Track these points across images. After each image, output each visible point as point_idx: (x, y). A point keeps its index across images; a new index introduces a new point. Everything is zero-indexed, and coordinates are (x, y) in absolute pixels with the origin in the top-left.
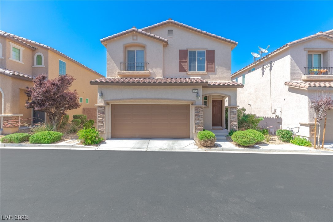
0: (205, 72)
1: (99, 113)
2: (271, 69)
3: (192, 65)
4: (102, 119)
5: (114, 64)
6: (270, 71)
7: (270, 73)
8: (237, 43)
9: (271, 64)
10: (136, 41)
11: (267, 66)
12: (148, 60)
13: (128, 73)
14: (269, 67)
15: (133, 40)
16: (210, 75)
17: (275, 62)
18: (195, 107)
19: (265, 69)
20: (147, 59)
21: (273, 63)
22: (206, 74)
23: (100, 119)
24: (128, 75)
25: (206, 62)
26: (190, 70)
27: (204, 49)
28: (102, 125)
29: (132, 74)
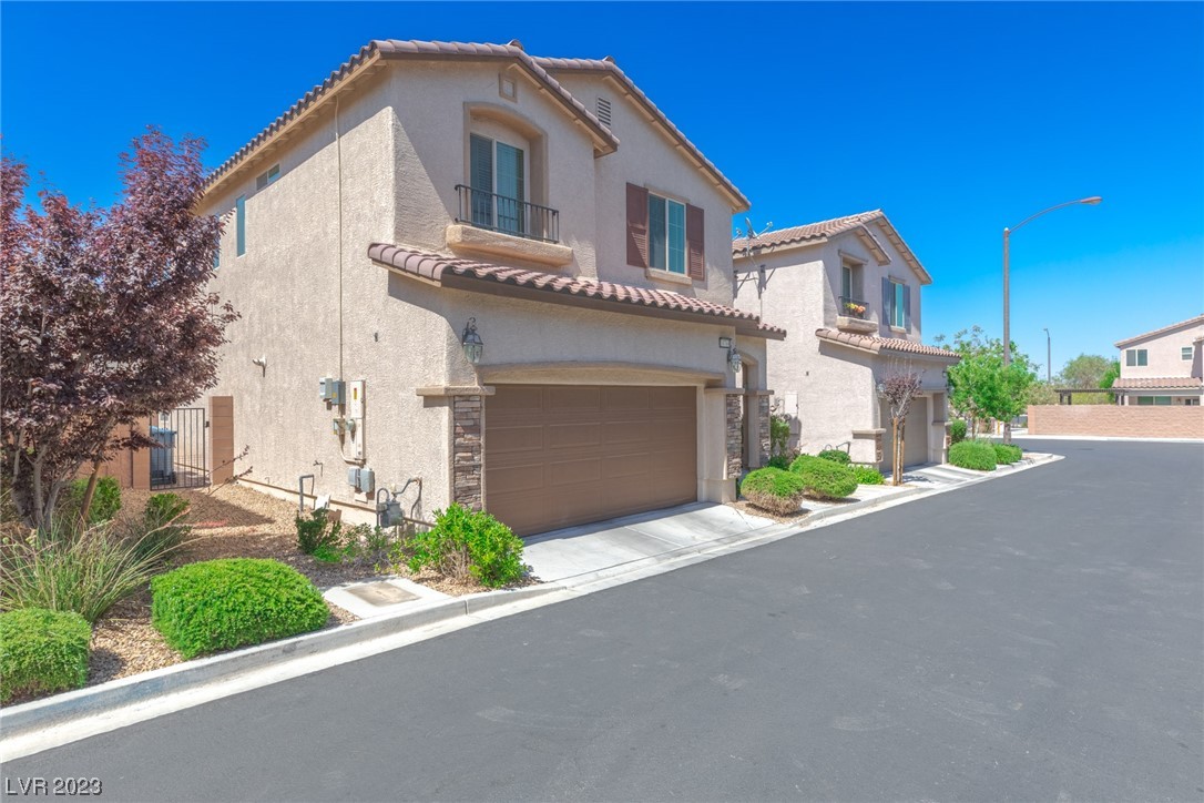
0: (685, 276)
1: (459, 430)
2: (762, 284)
3: (656, 245)
4: (472, 459)
5: (428, 182)
6: (760, 293)
7: (760, 297)
8: (749, 203)
9: (762, 272)
10: (511, 104)
11: (748, 275)
12: (554, 199)
13: (502, 244)
14: (757, 281)
15: (501, 93)
16: (696, 290)
17: (777, 270)
18: (728, 396)
19: (739, 284)
20: (550, 193)
21: (768, 272)
22: (687, 285)
23: (464, 458)
24: (499, 250)
25: (686, 243)
26: (652, 265)
27: (682, 199)
28: (469, 488)
29: (515, 249)
